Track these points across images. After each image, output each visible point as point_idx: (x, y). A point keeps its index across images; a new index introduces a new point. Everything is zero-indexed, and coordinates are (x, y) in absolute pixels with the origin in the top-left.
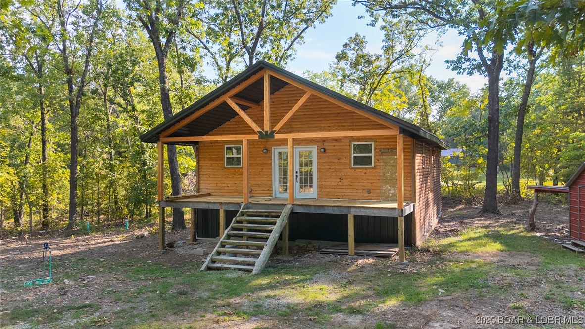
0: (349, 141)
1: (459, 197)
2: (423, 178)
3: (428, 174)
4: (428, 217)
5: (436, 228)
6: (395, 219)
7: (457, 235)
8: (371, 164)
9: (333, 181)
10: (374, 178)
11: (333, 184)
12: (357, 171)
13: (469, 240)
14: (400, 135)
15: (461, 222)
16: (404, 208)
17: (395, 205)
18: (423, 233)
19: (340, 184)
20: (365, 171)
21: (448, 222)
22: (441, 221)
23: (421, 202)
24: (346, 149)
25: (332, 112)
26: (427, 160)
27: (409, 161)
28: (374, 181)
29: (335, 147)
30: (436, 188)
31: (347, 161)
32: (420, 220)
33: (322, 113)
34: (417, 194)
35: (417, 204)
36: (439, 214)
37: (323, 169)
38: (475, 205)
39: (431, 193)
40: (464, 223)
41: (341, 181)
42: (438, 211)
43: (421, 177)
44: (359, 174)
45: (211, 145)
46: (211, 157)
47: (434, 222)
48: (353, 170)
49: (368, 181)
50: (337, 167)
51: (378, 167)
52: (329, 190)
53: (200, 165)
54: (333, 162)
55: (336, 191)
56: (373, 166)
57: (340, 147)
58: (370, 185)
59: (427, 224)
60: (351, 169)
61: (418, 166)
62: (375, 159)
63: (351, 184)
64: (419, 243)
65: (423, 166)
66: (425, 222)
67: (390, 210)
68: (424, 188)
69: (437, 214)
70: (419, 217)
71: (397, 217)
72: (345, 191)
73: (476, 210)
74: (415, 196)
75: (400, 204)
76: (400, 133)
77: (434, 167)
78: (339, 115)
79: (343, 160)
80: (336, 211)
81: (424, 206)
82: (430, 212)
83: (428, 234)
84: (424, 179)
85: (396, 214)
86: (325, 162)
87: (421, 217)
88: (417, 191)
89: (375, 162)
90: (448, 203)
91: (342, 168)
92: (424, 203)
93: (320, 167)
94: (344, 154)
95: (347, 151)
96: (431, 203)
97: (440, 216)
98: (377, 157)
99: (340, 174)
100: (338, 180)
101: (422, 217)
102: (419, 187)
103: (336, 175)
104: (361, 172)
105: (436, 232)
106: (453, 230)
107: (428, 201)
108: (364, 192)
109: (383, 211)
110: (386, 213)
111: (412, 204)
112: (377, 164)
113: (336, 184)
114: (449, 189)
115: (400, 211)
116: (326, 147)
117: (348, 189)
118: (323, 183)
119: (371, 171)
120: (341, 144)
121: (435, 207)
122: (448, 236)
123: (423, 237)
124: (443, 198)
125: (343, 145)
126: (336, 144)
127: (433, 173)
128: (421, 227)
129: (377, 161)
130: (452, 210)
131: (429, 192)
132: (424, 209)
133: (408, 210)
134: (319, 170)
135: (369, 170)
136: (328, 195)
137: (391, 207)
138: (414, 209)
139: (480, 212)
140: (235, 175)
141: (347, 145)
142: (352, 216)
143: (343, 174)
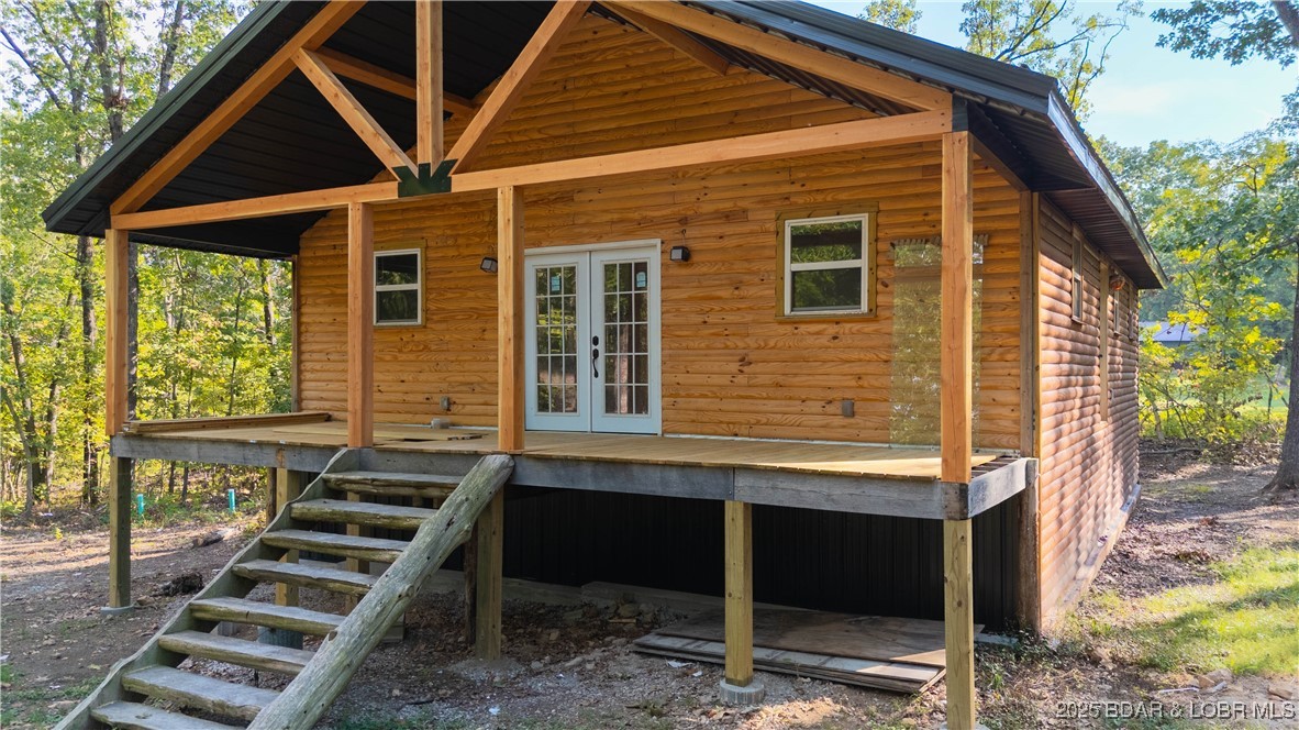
0: (774, 216)
1: (1188, 440)
2: (1071, 362)
3: (1093, 354)
4: (1092, 509)
5: (1122, 542)
6: (927, 534)
7: (1209, 579)
8: (858, 302)
9: (716, 369)
10: (870, 356)
11: (716, 380)
12: (803, 328)
13: (1261, 600)
14: (957, 135)
15: (1212, 523)
16: (971, 482)
17: (931, 466)
18: (1073, 568)
19: (741, 379)
20: (832, 329)
21: (1163, 519)
22: (1139, 514)
23: (1064, 453)
24: (764, 247)
25: (713, 110)
26: (1089, 301)
27: (1014, 283)
28: (871, 368)
29: (726, 243)
30: (1123, 410)
31: (767, 292)
32: (1061, 523)
33: (676, 115)
34: (1046, 421)
35: (1046, 460)
36: (1130, 493)
37: (680, 326)
38: (1242, 463)
39: (1103, 424)
40: (1223, 526)
41: (745, 369)
42: (1126, 481)
43: (1066, 356)
44: (810, 341)
45: (332, 252)
46: (333, 294)
47: (1115, 522)
48: (789, 328)
49: (846, 368)
50: (730, 318)
51: (882, 313)
52: (702, 403)
53: (304, 319)
54: (719, 298)
55: (725, 405)
56: (864, 307)
57: (742, 241)
58: (853, 383)
59: (1086, 533)
60: (780, 323)
61: (1051, 309)
62: (875, 278)
63: (780, 379)
64: (1054, 616)
65: (1075, 318)
66: (1079, 529)
67: (905, 487)
68: (1078, 402)
69: (1126, 493)
70: (1054, 511)
71: (940, 523)
72: (760, 405)
73: (1251, 479)
74: (1034, 426)
75: (954, 459)
76: (956, 128)
77: (1116, 336)
78: (737, 120)
79: (752, 291)
80: (677, 487)
81: (1078, 469)
82: (1101, 489)
83: (1090, 573)
84: (1075, 367)
85: (931, 507)
86: (690, 299)
87: (1061, 511)
88: (1047, 407)
89: (873, 293)
90: (1158, 457)
91: (749, 318)
92: (1078, 458)
93: (671, 319)
94: (755, 266)
95: (768, 253)
96: (1105, 458)
97: (1133, 498)
98: (881, 274)
99: (741, 344)
100: (734, 367)
101: (1068, 513)
102: (1053, 394)
103: (727, 347)
104: (818, 333)
105: (1122, 561)
106: (1187, 556)
107: (1094, 451)
108: (831, 409)
109: (874, 491)
110: (888, 502)
111: (1021, 463)
112: (881, 299)
113: (725, 380)
114: (1157, 417)
115: (953, 495)
116: (692, 245)
117: (768, 398)
118: (681, 378)
119: (856, 327)
120: (747, 228)
121: (1117, 472)
122: (1167, 582)
123: (1074, 585)
124: (1144, 442)
125: (752, 233)
126: (728, 229)
127: (1113, 354)
128: (1063, 549)
129: (880, 287)
130: (1171, 477)
131: (1098, 416)
132: (1078, 480)
133: (997, 488)
134: (666, 329)
135: (849, 325)
136: (697, 424)
137: (909, 473)
138: (1028, 483)
139: (1268, 488)
140: (400, 351)
141: (767, 232)
142: (740, 508)
143: (751, 342)
